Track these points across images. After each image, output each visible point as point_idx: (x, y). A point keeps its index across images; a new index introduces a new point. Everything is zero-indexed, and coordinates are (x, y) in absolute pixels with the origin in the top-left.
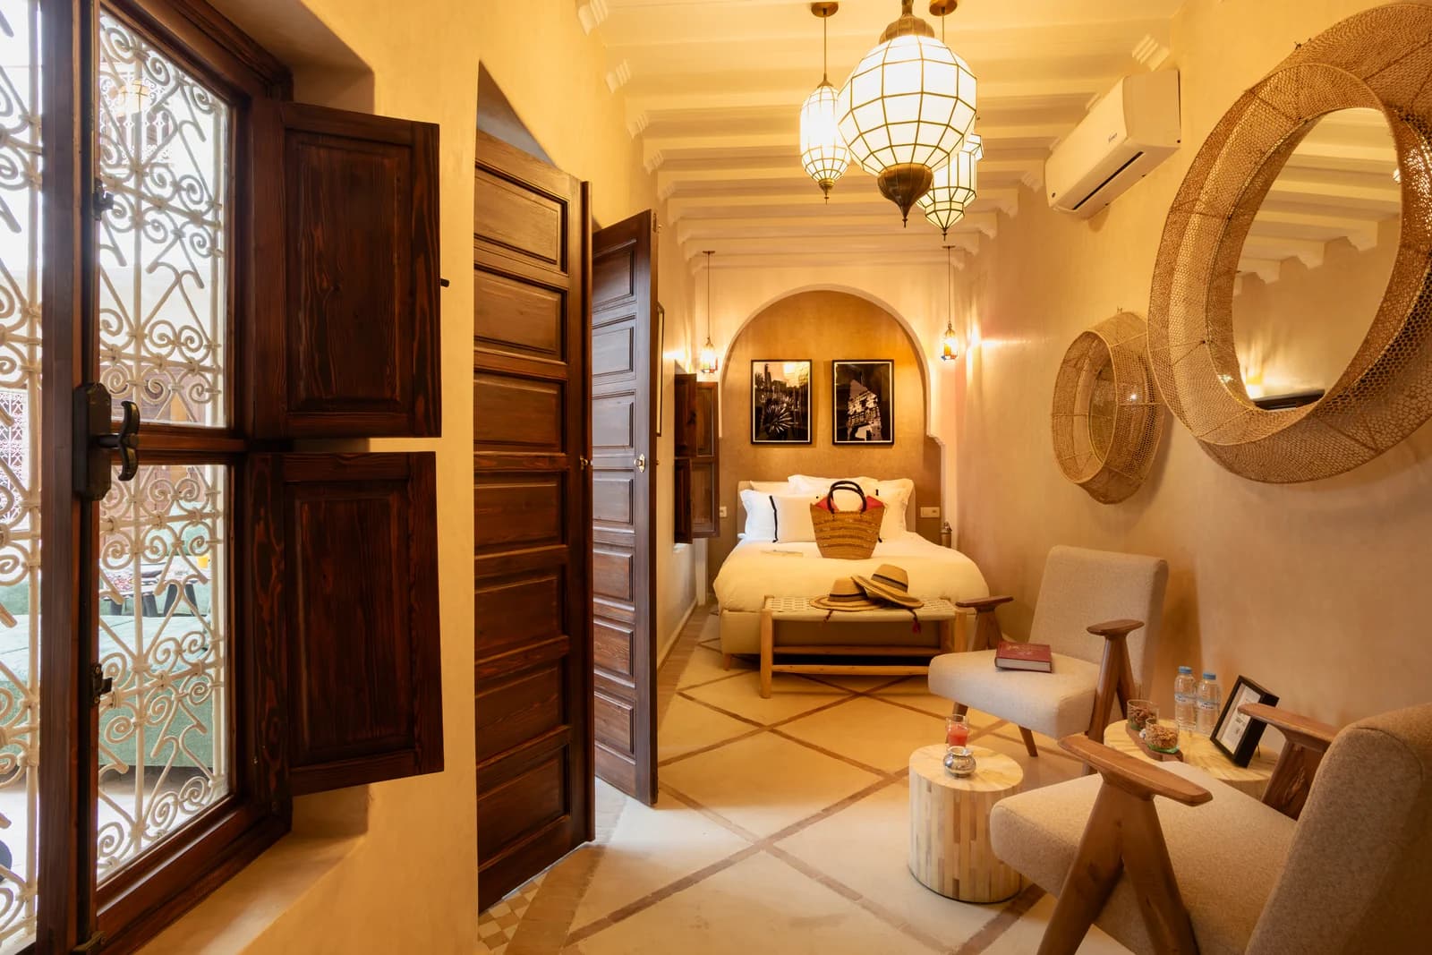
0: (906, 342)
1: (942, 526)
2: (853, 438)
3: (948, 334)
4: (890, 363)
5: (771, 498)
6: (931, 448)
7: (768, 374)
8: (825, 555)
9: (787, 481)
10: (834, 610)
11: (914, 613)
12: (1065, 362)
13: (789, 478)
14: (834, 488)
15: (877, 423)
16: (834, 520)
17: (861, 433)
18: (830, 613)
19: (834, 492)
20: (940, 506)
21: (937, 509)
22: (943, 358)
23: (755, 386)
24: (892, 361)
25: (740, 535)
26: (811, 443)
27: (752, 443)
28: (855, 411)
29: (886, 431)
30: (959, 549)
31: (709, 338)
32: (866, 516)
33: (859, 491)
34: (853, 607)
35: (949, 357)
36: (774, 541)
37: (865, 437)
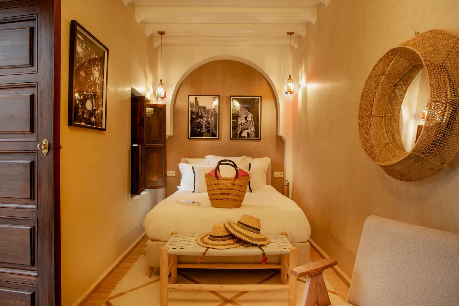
0: (268, 86)
1: (285, 182)
2: (240, 136)
3: (289, 81)
4: (260, 98)
5: (193, 167)
6: (280, 141)
7: (197, 103)
8: (214, 206)
9: (205, 158)
10: (209, 248)
11: (263, 250)
12: (369, 78)
13: (206, 157)
14: (220, 163)
15: (253, 129)
16: (218, 184)
17: (245, 134)
18: (207, 250)
19: (220, 166)
20: (284, 171)
21: (282, 173)
22: (286, 93)
23: (190, 109)
24: (261, 97)
25: (178, 187)
26: (218, 138)
27: (188, 138)
28: (242, 123)
29: (257, 133)
30: (292, 199)
31: (161, 80)
32: (238, 182)
33: (235, 166)
34: (222, 245)
35: (289, 93)
36: (193, 192)
37: (246, 135)
